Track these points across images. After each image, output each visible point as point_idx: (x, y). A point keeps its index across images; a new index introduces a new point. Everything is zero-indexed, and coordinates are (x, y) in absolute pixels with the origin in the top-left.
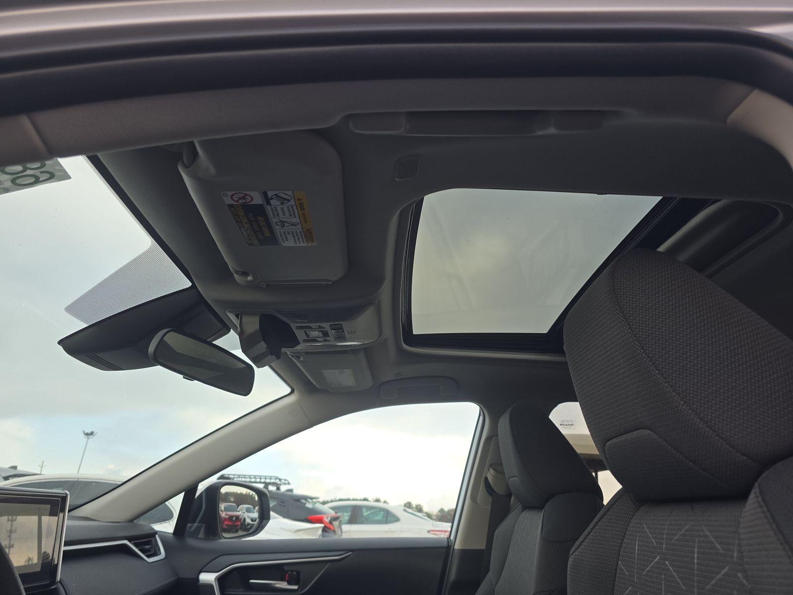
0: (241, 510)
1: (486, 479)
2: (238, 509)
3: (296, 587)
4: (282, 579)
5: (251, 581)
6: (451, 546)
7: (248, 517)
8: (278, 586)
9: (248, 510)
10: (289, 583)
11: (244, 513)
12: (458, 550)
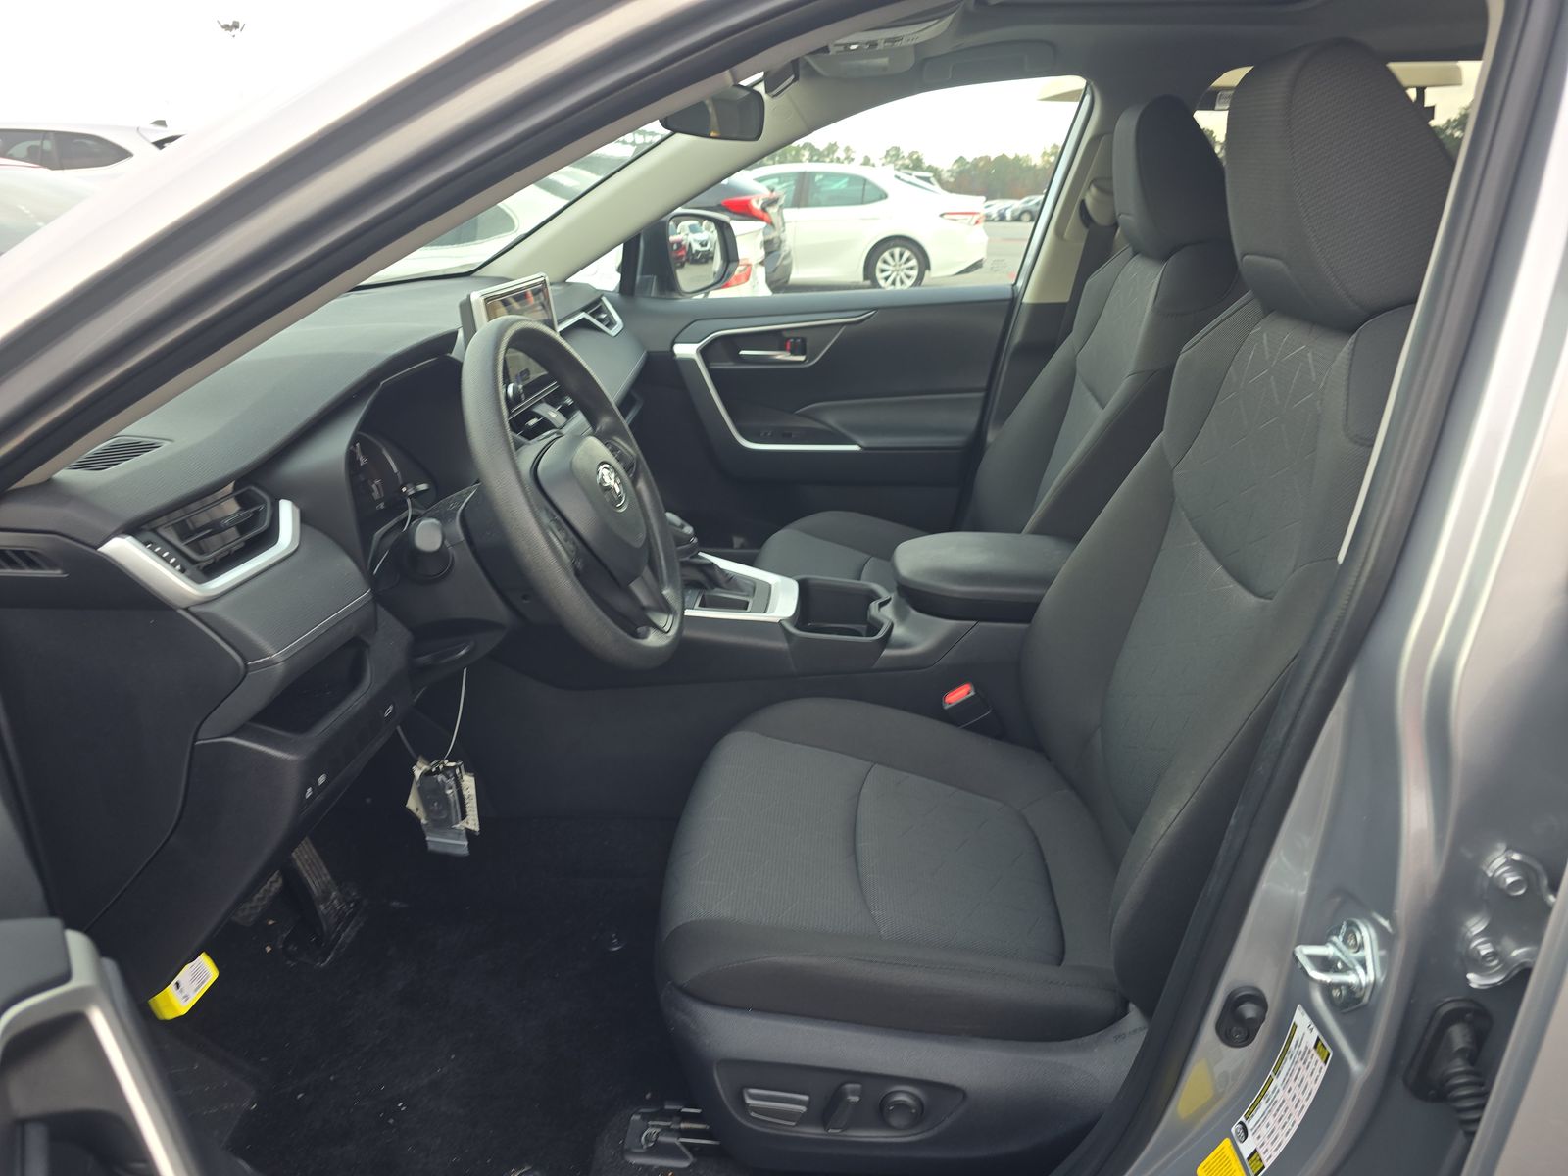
0: (683, 230)
1: (1083, 203)
2: (678, 231)
3: (801, 358)
4: (782, 348)
5: (742, 352)
6: (1017, 297)
7: (695, 241)
8: (779, 357)
9: (693, 230)
10: (793, 353)
11: (687, 235)
12: (1028, 304)
